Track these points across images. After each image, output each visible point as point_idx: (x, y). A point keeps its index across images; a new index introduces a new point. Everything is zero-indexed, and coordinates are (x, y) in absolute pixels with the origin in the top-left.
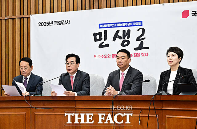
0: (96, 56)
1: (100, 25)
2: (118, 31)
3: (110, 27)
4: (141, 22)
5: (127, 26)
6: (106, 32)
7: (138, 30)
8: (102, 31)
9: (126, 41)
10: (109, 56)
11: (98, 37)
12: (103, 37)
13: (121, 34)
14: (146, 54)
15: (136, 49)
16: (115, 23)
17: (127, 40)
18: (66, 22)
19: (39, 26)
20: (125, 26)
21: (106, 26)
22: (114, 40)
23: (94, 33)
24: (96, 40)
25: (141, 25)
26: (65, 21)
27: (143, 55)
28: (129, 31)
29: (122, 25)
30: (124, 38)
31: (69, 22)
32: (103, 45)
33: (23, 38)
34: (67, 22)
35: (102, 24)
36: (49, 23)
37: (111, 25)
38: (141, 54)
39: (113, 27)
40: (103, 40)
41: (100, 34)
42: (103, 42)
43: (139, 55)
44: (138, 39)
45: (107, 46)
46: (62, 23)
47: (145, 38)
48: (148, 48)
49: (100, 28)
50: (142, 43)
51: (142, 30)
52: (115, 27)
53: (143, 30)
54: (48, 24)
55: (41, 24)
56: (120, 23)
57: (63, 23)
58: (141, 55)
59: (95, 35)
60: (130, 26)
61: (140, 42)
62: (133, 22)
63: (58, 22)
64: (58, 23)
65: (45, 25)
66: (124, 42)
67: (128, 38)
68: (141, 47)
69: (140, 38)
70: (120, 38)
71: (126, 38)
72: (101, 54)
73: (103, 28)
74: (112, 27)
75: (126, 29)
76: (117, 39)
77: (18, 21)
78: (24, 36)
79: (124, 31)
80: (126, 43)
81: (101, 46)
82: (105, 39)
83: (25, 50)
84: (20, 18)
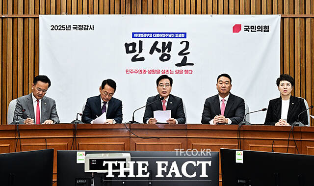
0: (127, 71)
1: (133, 33)
2: (156, 43)
3: (146, 37)
4: (185, 34)
5: (168, 37)
6: (141, 43)
7: (181, 43)
8: (137, 41)
9: (166, 55)
10: (144, 72)
11: (131, 48)
12: (137, 48)
13: (159, 46)
14: (190, 72)
15: (177, 65)
16: (153, 33)
17: (168, 53)
18: (89, 28)
19: (52, 29)
20: (166, 37)
21: (142, 35)
22: (151, 52)
23: (126, 43)
24: (128, 52)
25: (185, 37)
26: (88, 26)
27: (187, 72)
28: (170, 43)
29: (161, 35)
30: (164, 51)
31: (93, 27)
32: (137, 58)
33: (27, 43)
34: (91, 28)
35: (136, 33)
36: (65, 27)
37: (148, 35)
38: (184, 71)
39: (151, 38)
40: (137, 53)
41: (134, 44)
42: (138, 55)
43: (181, 72)
44: (181, 54)
45: (142, 59)
46: (83, 28)
47: (189, 53)
48: (192, 64)
49: (133, 37)
50: (185, 59)
51: (185, 43)
52: (153, 37)
53: (188, 43)
54: (64, 29)
55: (54, 28)
56: (159, 33)
57: (86, 28)
58: (184, 73)
59: (127, 45)
60: (171, 37)
61: (183, 57)
62: (175, 33)
63: (78, 26)
64: (78, 28)
65: (59, 29)
66: (163, 55)
67: (169, 51)
68: (184, 63)
69: (184, 52)
70: (159, 51)
71: (166, 52)
72: (134, 69)
73: (138, 37)
74: (149, 37)
75: (167, 41)
76: (155, 52)
77: (20, 21)
78: (30, 42)
79: (164, 43)
80: (166, 57)
81: (134, 59)
82: (141, 51)
83: (31, 58)
84: (24, 18)
